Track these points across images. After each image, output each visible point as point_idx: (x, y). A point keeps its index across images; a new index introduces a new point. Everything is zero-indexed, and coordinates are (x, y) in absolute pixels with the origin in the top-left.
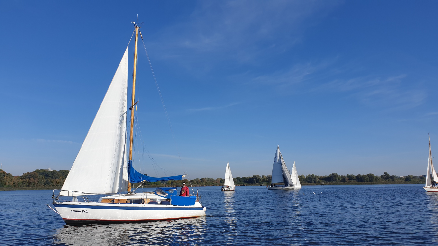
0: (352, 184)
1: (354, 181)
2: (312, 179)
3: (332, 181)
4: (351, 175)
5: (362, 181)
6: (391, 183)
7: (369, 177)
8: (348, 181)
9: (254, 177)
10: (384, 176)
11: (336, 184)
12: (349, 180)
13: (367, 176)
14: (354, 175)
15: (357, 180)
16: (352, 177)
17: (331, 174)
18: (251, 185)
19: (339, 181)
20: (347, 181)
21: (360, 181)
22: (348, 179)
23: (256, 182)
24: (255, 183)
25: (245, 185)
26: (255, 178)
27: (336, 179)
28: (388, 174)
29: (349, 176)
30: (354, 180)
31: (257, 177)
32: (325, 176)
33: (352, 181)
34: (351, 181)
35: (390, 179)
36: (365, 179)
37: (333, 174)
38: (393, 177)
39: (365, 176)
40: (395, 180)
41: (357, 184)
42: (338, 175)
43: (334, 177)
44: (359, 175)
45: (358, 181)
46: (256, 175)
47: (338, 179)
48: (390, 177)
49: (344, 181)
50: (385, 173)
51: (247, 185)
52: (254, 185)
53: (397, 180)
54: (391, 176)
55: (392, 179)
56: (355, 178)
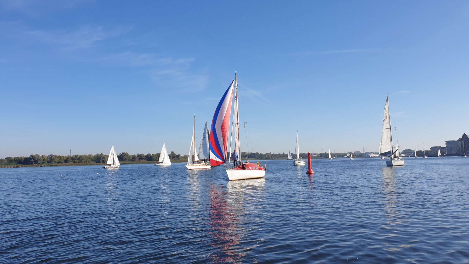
0: (143, 163)
2: (101, 158)
3: (122, 160)
4: (141, 154)
5: (152, 160)
6: (177, 162)
8: (138, 161)
9: (32, 157)
10: (171, 155)
11: (127, 164)
13: (157, 155)
14: (144, 155)
15: (146, 159)
16: (142, 157)
17: (122, 153)
18: (28, 166)
19: (129, 161)
21: (150, 161)
22: (138, 158)
23: (34, 163)
24: (32, 164)
25: (20, 167)
27: (126, 159)
28: (175, 153)
29: (138, 155)
30: (143, 159)
31: (35, 156)
34: (140, 160)
35: (176, 158)
36: (154, 158)
38: (178, 156)
39: (155, 155)
40: (180, 159)
43: (124, 156)
44: (149, 154)
45: (148, 161)
46: (34, 154)
47: (128, 158)
49: (134, 161)
52: (32, 166)
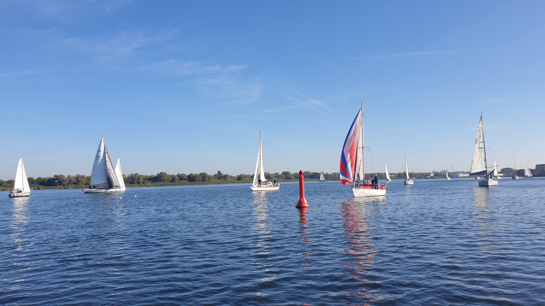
0: (182, 185)
1: (185, 181)
2: (135, 179)
3: (159, 181)
4: (182, 174)
5: (194, 181)
6: (223, 183)
7: (201, 176)
9: (55, 178)
10: (217, 176)
11: (164, 185)
12: (179, 180)
13: (200, 175)
14: (185, 175)
15: (187, 180)
16: (183, 177)
17: (159, 173)
18: (50, 188)
19: (167, 182)
20: (177, 181)
21: (192, 182)
22: (179, 178)
23: (58, 184)
24: (56, 186)
25: (41, 189)
26: (57, 179)
27: (164, 180)
28: (222, 173)
29: (179, 175)
30: (185, 179)
31: (60, 177)
32: (151, 175)
33: (183, 181)
34: (181, 181)
35: (222, 179)
36: (197, 178)
37: (161, 173)
38: (225, 177)
39: (198, 175)
40: (227, 180)
41: (188, 184)
42: (167, 175)
43: (162, 177)
44: (191, 174)
45: (189, 182)
46: (58, 174)
47: (167, 179)
48: (223, 177)
49: (174, 182)
50: (219, 172)
51: (44, 189)
52: (55, 188)
53: (229, 180)
54: (224, 175)
55: (225, 179)
56: (187, 178)
